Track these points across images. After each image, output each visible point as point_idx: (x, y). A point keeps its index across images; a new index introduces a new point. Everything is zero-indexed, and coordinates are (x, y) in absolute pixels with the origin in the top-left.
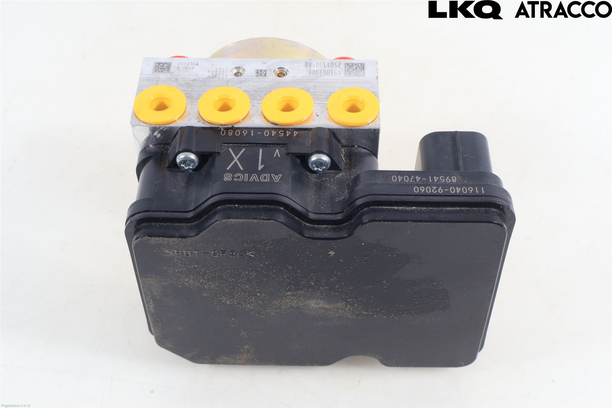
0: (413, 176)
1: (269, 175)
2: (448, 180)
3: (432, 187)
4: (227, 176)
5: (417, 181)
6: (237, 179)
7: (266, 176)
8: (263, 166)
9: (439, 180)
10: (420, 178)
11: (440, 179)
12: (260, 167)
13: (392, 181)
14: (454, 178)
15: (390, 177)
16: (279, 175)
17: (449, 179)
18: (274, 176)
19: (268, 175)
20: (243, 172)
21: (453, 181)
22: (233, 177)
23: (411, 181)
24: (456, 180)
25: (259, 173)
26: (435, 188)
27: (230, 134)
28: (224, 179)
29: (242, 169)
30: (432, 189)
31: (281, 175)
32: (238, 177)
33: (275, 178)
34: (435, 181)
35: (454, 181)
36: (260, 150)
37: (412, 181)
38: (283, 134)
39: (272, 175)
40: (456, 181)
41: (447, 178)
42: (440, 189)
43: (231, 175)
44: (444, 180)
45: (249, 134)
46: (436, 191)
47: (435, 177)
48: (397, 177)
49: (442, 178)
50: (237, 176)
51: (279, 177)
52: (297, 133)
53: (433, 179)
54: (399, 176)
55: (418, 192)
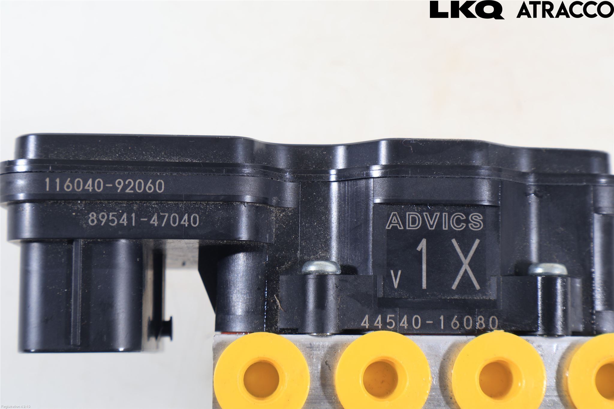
0: (163, 225)
1: (407, 228)
2: (103, 217)
3: (132, 191)
4: (477, 225)
5: (156, 214)
6: (461, 217)
7: (412, 225)
8: (419, 249)
9: (119, 217)
10: (152, 222)
11: (116, 220)
12: (423, 245)
13: (199, 215)
14: (93, 221)
15: (202, 224)
16: (391, 226)
17: (101, 219)
18: (398, 225)
19: (409, 227)
20: (452, 233)
21: (95, 215)
22: (467, 221)
23: (167, 215)
24: (89, 218)
25: (423, 232)
26: (128, 191)
27: (481, 319)
28: (482, 218)
29: (454, 241)
30: (133, 188)
31: (387, 228)
32: (459, 221)
33: (396, 222)
34: (125, 216)
35: (93, 215)
36: (427, 287)
37: (165, 216)
38: (388, 320)
39: (402, 228)
40: (90, 215)
41: (104, 221)
42: (120, 187)
43: (471, 226)
44: (111, 218)
45: (448, 320)
46: (127, 183)
47: (125, 223)
48: (190, 225)
49: (113, 221)
50: (461, 226)
51: (391, 223)
52: (362, 324)
53: (129, 219)
54: (186, 225)
55: (157, 180)
